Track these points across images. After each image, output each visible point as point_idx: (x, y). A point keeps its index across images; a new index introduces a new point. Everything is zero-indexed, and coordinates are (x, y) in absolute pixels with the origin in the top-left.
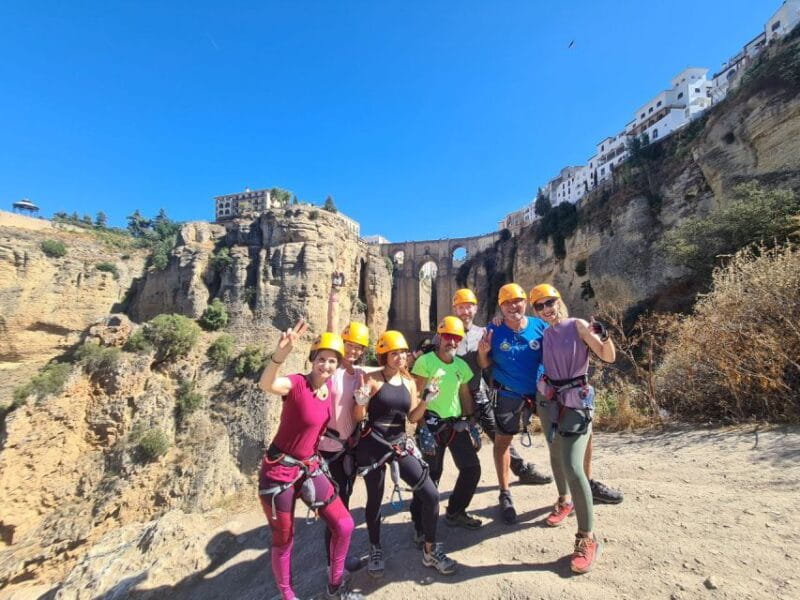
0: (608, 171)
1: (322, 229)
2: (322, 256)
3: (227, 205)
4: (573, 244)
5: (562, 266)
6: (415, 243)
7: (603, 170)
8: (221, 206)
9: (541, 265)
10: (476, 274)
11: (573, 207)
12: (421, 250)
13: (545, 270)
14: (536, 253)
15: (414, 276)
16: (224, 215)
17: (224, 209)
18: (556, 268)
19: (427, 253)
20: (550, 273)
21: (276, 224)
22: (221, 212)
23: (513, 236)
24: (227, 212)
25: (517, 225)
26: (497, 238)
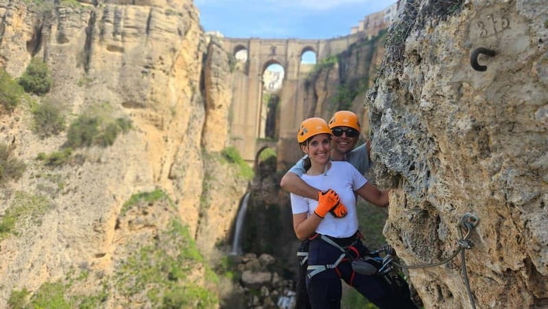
12: (267, 49)
19: (273, 53)
23: (370, 38)
25: (375, 27)
26: (352, 41)
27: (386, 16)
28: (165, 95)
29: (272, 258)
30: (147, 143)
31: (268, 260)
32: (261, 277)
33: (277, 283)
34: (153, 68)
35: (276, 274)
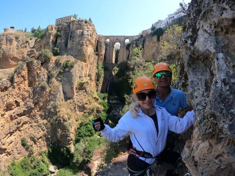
0: (171, 21)
1: (89, 26)
2: (88, 34)
3: (59, 21)
4: (162, 38)
5: (159, 44)
6: (113, 36)
7: (169, 21)
8: (58, 21)
9: (153, 43)
10: (133, 46)
11: (162, 29)
12: (115, 39)
13: (154, 45)
14: (152, 40)
15: (112, 46)
16: (58, 24)
17: (58, 22)
18: (157, 44)
19: (117, 39)
20: (155, 45)
21: (75, 24)
22: (57, 23)
23: (144, 36)
24: (59, 23)
25: (145, 33)
26: (139, 37)
27: (148, 31)
28: (86, 52)
29: (117, 97)
30: (82, 66)
31: (116, 97)
32: (114, 101)
33: (119, 103)
34: (84, 45)
35: (118, 101)
